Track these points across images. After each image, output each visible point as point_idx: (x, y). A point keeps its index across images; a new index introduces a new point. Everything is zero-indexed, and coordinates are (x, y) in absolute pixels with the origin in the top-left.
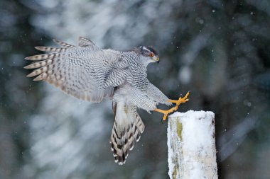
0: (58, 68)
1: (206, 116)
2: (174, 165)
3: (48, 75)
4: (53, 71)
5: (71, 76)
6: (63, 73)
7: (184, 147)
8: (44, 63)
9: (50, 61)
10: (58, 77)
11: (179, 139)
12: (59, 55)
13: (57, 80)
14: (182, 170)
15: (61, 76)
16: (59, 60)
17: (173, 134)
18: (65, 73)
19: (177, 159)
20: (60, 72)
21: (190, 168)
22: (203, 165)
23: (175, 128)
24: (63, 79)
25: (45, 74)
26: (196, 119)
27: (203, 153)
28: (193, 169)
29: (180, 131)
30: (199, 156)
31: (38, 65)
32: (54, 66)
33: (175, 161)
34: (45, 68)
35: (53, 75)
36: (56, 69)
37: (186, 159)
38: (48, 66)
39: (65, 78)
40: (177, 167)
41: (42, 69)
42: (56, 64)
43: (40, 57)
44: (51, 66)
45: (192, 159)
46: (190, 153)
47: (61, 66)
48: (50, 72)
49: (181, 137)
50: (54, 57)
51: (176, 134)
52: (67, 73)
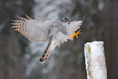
0: (25, 27)
1: (100, 43)
2: (88, 65)
3: (20, 29)
4: (23, 28)
5: (31, 32)
6: (27, 30)
7: (92, 57)
8: (19, 24)
9: (22, 24)
10: (25, 31)
11: (89, 54)
12: (26, 22)
13: (24, 32)
14: (92, 66)
15: (26, 31)
16: (26, 24)
17: (87, 52)
18: (28, 30)
19: (89, 62)
20: (26, 29)
21: (95, 66)
22: (100, 64)
23: (87, 49)
24: (27, 32)
25: (19, 29)
26: (96, 45)
27: (100, 59)
28: (96, 66)
29: (89, 50)
30: (98, 60)
31: (17, 24)
32: (23, 26)
33: (88, 63)
34: (19, 26)
35: (23, 30)
36: (24, 27)
37: (93, 62)
38: (21, 26)
39: (28, 32)
40: (89, 65)
41: (18, 26)
42: (25, 25)
43: (18, 21)
44: (22, 26)
45: (95, 62)
46: (94, 59)
47: (26, 27)
48: (21, 28)
49: (90, 53)
50: (24, 22)
51: (88, 52)
52: (29, 30)
